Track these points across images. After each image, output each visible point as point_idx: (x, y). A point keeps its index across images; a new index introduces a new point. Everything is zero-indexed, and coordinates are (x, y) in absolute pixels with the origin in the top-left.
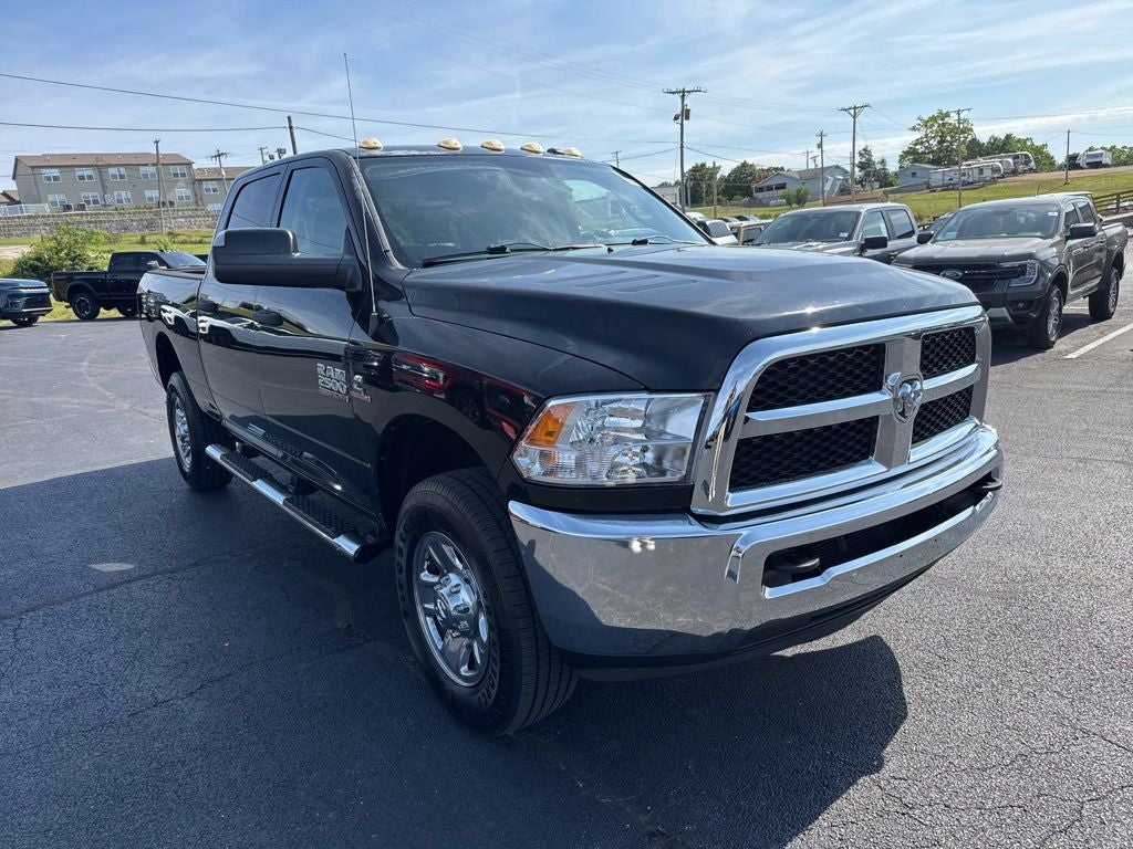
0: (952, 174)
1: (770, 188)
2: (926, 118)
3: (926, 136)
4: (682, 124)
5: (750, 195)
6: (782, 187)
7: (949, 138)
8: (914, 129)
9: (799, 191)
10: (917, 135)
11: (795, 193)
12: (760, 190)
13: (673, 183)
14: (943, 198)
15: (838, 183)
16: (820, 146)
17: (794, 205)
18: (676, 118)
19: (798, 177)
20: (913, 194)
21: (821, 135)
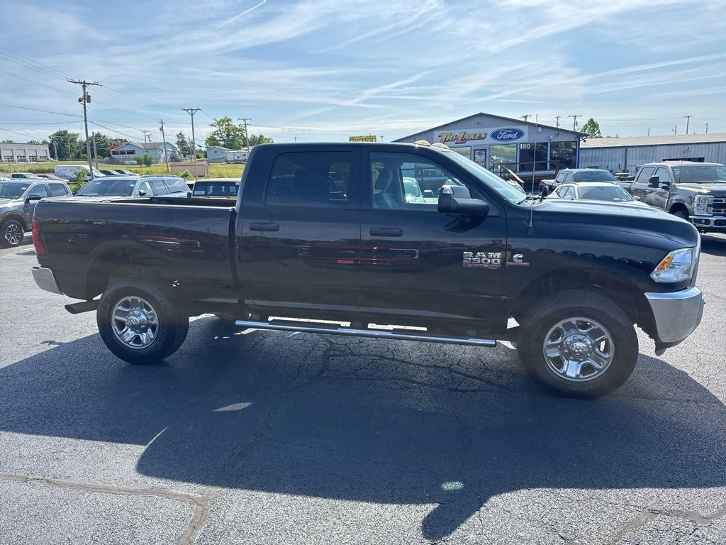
0: (239, 154)
1: (123, 153)
2: (218, 120)
3: (220, 130)
4: (85, 105)
5: (110, 156)
6: (132, 152)
7: (232, 133)
8: (212, 125)
9: (146, 156)
10: (215, 129)
11: (143, 157)
12: (115, 153)
13: (40, 142)
14: (236, 168)
15: (170, 153)
16: (161, 129)
17: (144, 165)
18: (80, 100)
19: (141, 146)
20: (218, 164)
21: (162, 123)
